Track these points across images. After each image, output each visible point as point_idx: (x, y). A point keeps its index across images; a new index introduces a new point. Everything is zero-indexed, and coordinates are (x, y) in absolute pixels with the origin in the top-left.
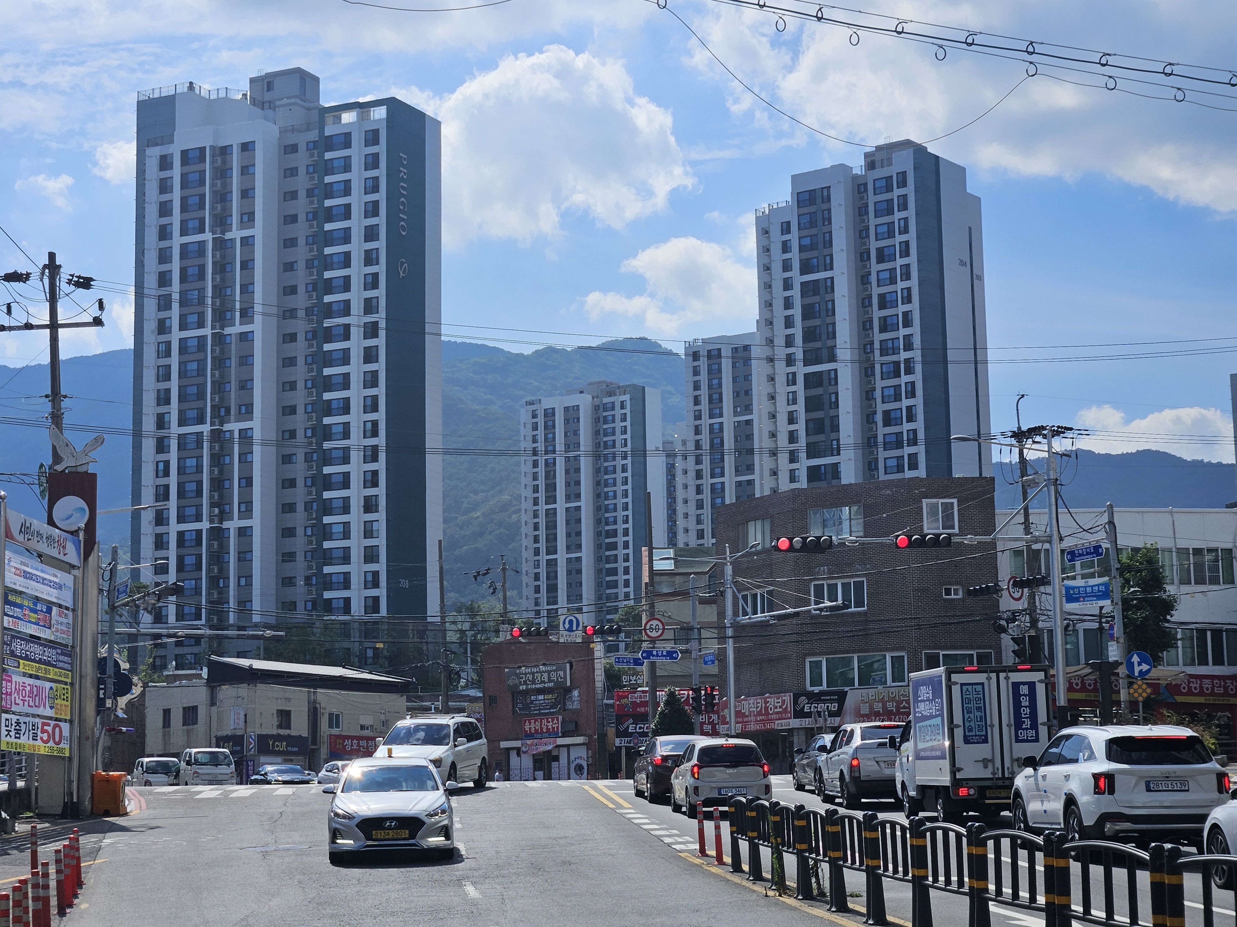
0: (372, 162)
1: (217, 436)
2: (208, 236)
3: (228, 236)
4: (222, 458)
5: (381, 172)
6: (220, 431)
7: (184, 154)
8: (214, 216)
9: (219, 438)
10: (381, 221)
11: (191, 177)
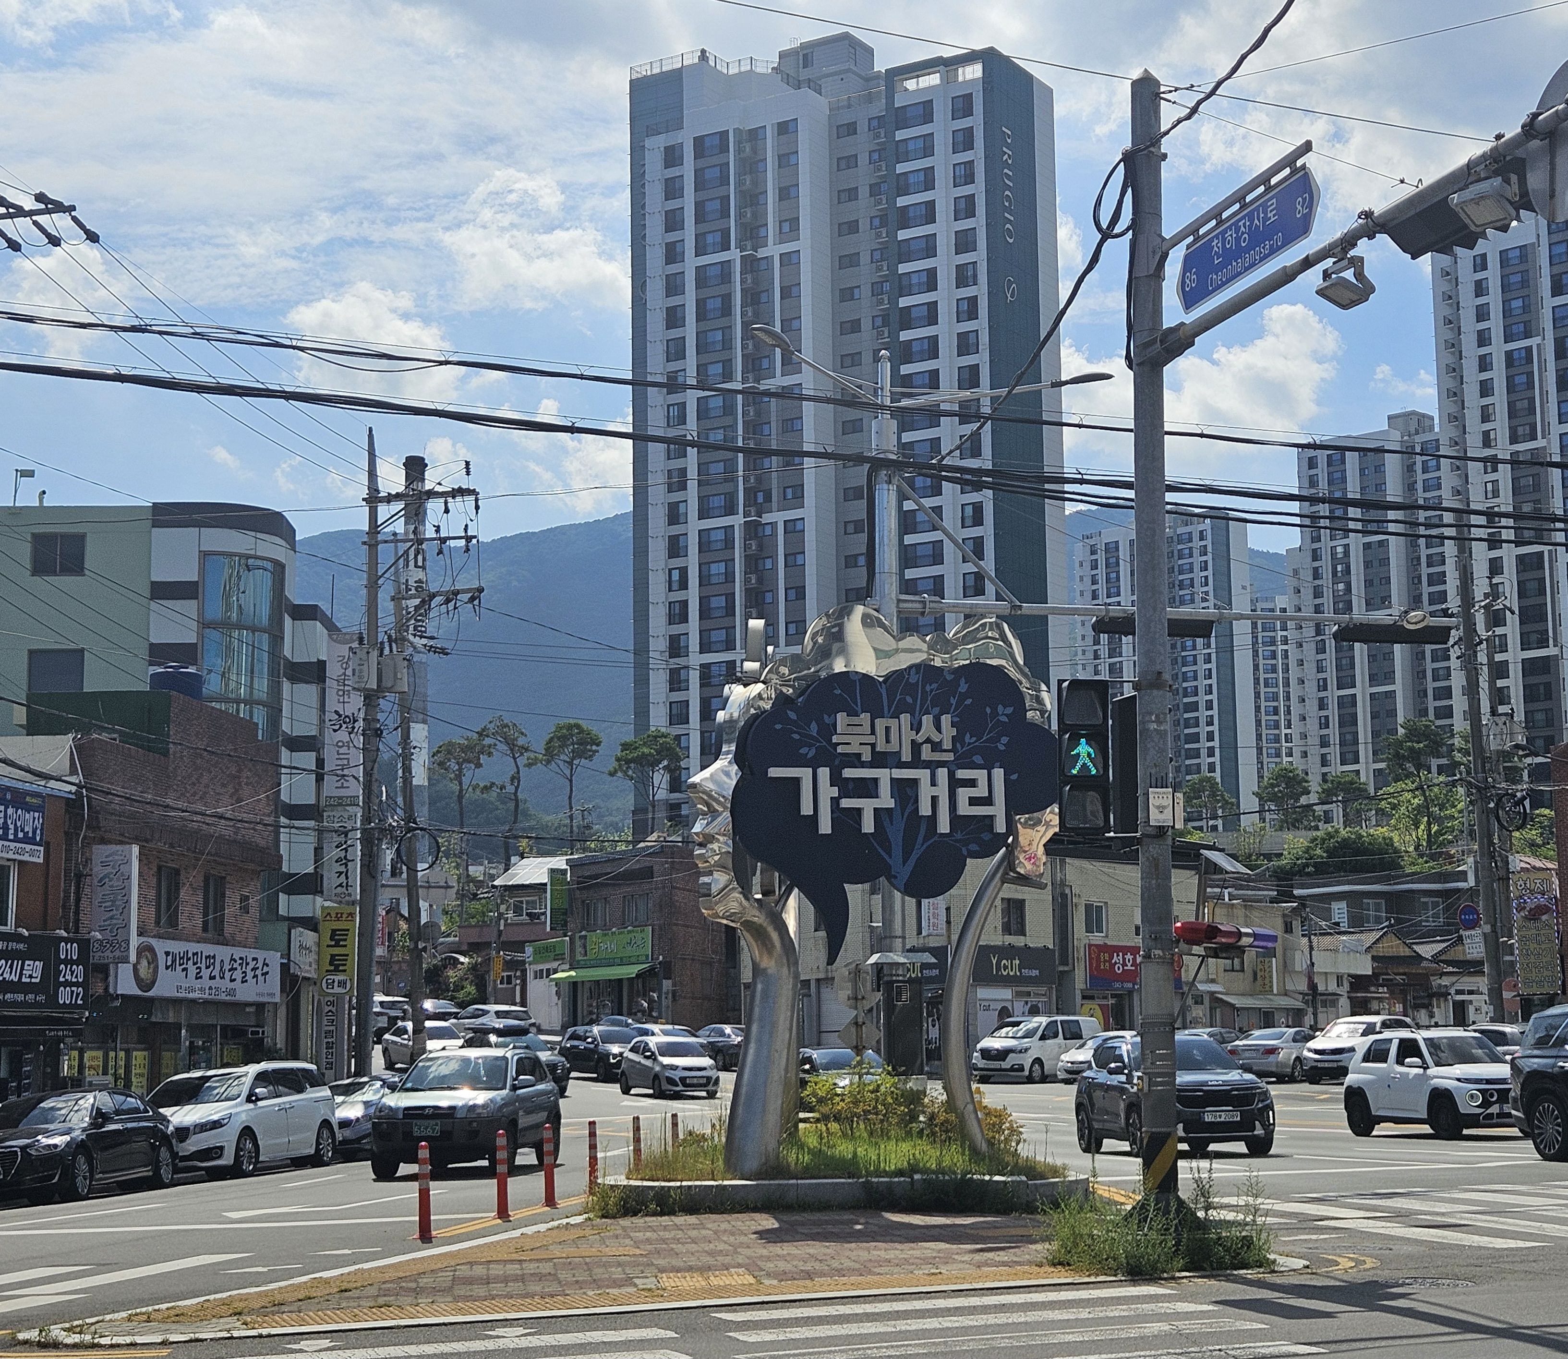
0: (964, 140)
1: (752, 529)
2: (734, 255)
3: (762, 253)
4: (760, 562)
5: (977, 154)
6: (758, 524)
7: (699, 142)
8: (742, 226)
9: (756, 533)
10: (979, 222)
11: (709, 174)
